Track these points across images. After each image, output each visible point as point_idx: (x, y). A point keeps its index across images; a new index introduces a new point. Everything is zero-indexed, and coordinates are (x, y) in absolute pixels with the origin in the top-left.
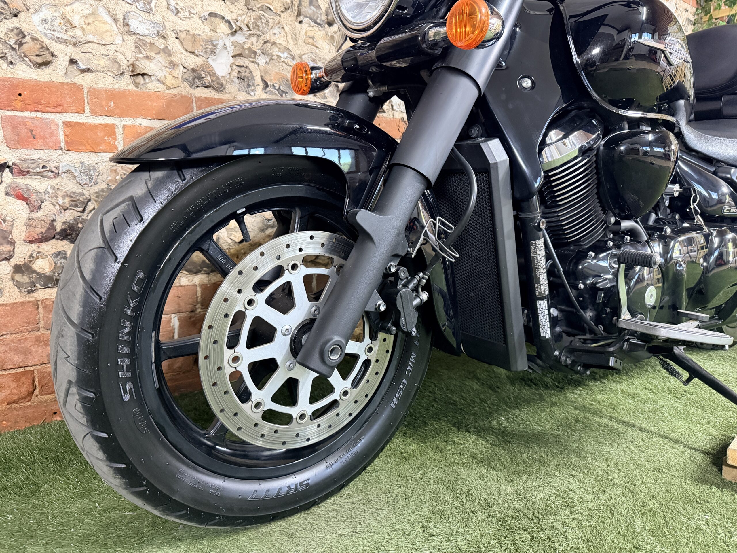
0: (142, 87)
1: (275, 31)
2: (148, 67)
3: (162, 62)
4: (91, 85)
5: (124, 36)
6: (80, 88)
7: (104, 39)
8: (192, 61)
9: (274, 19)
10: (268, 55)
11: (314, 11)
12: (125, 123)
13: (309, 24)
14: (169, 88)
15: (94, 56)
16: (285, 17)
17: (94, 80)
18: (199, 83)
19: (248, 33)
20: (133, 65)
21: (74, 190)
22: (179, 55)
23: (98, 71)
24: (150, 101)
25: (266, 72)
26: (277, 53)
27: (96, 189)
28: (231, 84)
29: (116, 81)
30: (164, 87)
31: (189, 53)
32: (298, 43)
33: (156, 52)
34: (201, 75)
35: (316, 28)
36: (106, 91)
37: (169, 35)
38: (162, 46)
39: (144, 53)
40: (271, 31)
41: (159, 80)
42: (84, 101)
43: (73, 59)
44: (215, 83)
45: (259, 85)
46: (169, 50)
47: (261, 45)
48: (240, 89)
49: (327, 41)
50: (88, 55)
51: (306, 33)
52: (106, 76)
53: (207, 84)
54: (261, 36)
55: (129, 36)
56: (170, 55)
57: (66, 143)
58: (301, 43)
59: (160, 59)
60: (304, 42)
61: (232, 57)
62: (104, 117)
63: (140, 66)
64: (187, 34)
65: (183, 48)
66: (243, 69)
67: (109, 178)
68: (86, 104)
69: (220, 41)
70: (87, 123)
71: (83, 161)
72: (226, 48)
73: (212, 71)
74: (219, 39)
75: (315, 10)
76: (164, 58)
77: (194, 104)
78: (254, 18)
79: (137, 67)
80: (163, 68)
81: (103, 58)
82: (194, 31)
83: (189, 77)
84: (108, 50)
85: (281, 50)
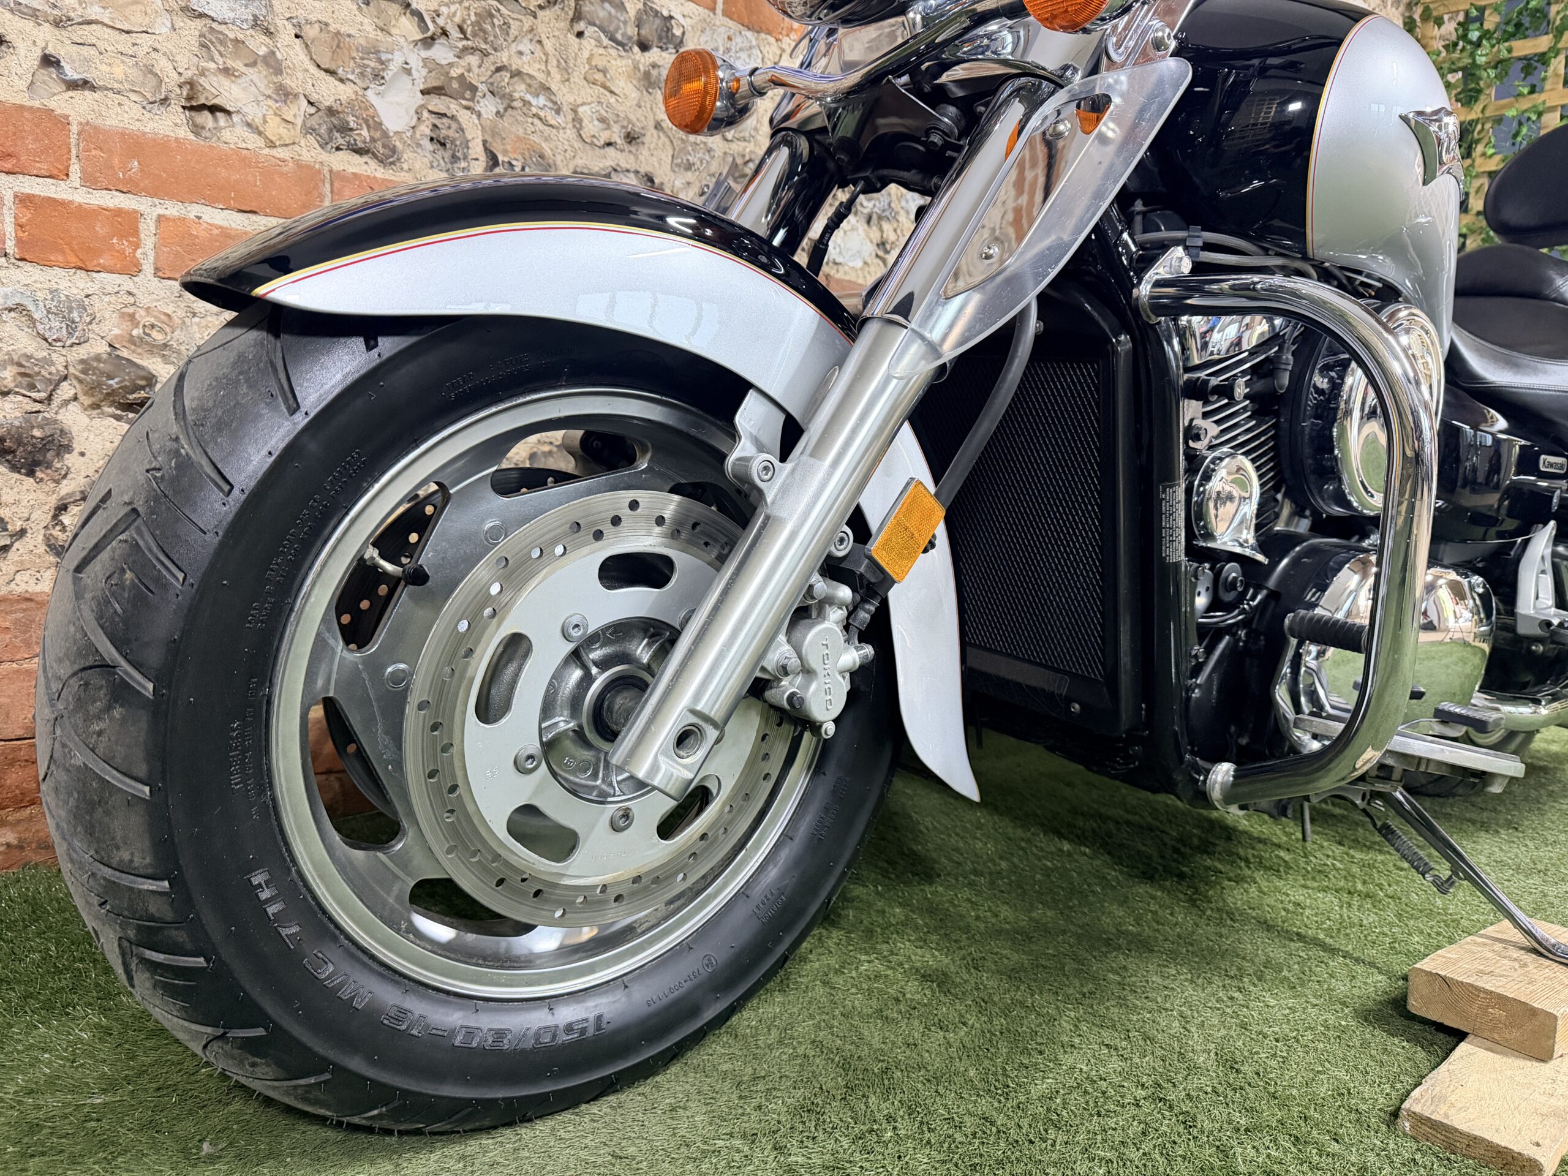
0: (208, 134)
1: (521, 48)
2: (227, 92)
3: (259, 84)
4: (89, 117)
5: (175, 18)
6: (63, 123)
7: (127, 18)
8: (330, 92)
9: (521, 21)
10: (503, 97)
11: (610, 13)
12: (162, 211)
13: (598, 40)
14: (272, 145)
15: (101, 53)
16: (547, 19)
17: (96, 108)
18: (341, 141)
19: (460, 44)
20: (191, 84)
21: (29, 350)
22: (300, 75)
23: (107, 89)
24: (224, 167)
25: (494, 134)
26: (522, 94)
27: (83, 352)
28: (415, 152)
29: (148, 115)
30: (261, 142)
31: (323, 73)
32: (572, 80)
33: (247, 62)
34: (348, 123)
35: (613, 52)
36: (124, 135)
37: (281, 29)
38: (262, 51)
39: (220, 61)
40: (514, 45)
41: (249, 125)
42: (70, 151)
43: (51, 55)
44: (379, 145)
45: (477, 159)
46: (277, 60)
47: (489, 73)
48: (435, 164)
49: (635, 82)
50: (85, 51)
51: (589, 60)
52: (127, 101)
53: (360, 145)
54: (490, 54)
55: (186, 20)
56: (279, 71)
57: (19, 242)
58: (576, 80)
59: (255, 78)
60: (585, 78)
61: (423, 92)
62: (114, 193)
63: (208, 87)
64: (321, 30)
65: (311, 59)
66: (445, 120)
67: (116, 331)
68: (74, 160)
69: (396, 53)
70: (71, 202)
71: (55, 286)
72: (408, 72)
73: (373, 117)
74: (393, 50)
75: (613, 11)
76: (266, 77)
77: (328, 186)
78: (476, 14)
79: (200, 89)
80: (261, 98)
81: (123, 62)
82: (338, 26)
83: (319, 125)
84: (134, 44)
85: (533, 90)
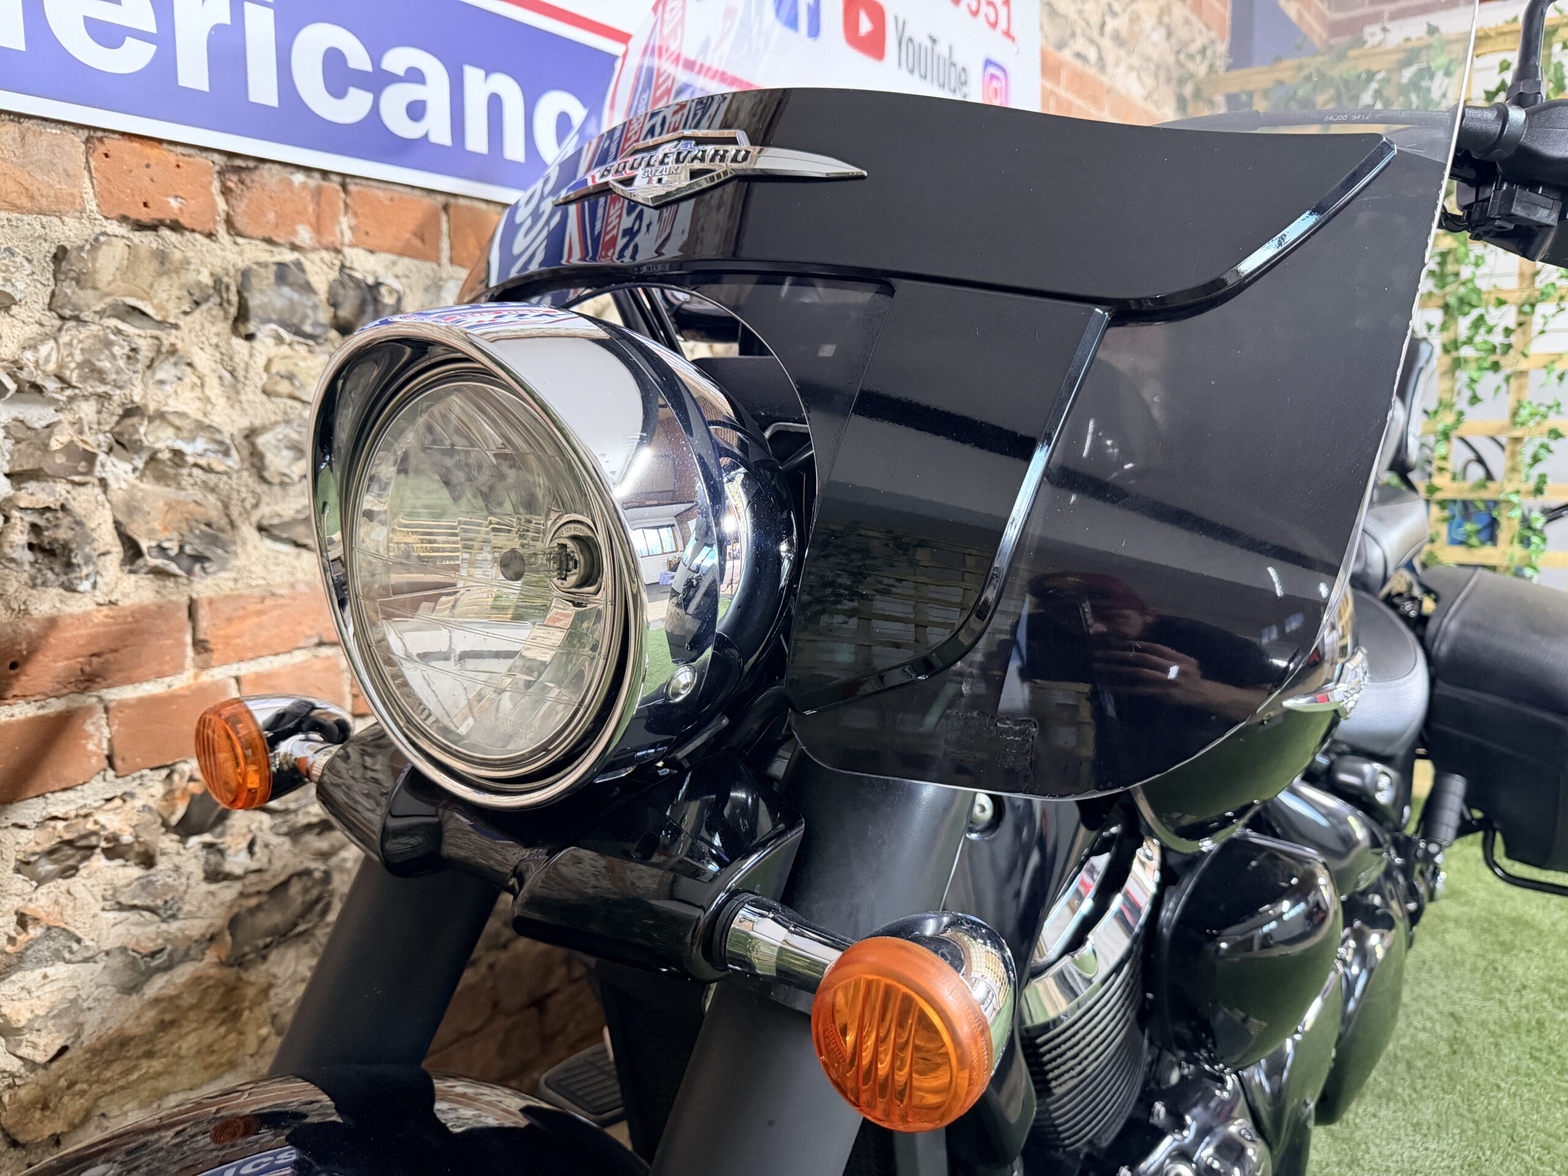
1: (161, 376)
9: (157, 338)
10: (139, 449)
11: (291, 300)
19: (62, 397)
26: (170, 443)
40: (149, 375)
45: (106, 555)
48: (39, 581)
51: (267, 366)
60: (263, 393)
75: (296, 296)
78: (82, 350)
